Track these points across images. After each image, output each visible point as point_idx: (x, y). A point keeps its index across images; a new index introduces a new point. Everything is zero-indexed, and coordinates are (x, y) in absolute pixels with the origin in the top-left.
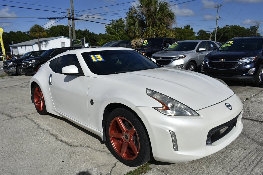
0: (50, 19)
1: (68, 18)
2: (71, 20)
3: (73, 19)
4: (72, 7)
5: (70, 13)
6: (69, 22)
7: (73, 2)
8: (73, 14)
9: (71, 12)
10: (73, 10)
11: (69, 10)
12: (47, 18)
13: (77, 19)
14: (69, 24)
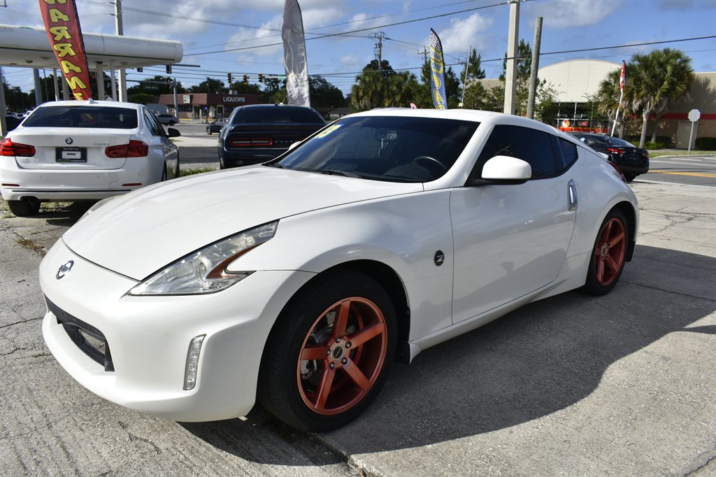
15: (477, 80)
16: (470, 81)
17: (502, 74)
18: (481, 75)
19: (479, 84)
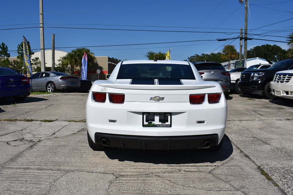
0: (219, 40)
1: (240, 39)
2: (243, 40)
3: (246, 39)
4: (246, 26)
5: (242, 33)
6: (240, 43)
7: (247, 22)
8: (247, 34)
9: (244, 31)
10: (247, 30)
11: (242, 31)
12: (217, 40)
13: (251, 39)
14: (240, 44)
15: (6, 57)
16: (3, 58)
17: (18, 56)
18: (8, 55)
19: (7, 59)
